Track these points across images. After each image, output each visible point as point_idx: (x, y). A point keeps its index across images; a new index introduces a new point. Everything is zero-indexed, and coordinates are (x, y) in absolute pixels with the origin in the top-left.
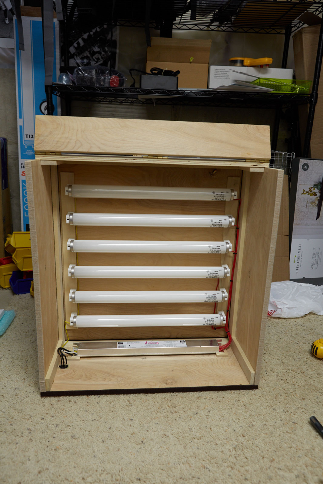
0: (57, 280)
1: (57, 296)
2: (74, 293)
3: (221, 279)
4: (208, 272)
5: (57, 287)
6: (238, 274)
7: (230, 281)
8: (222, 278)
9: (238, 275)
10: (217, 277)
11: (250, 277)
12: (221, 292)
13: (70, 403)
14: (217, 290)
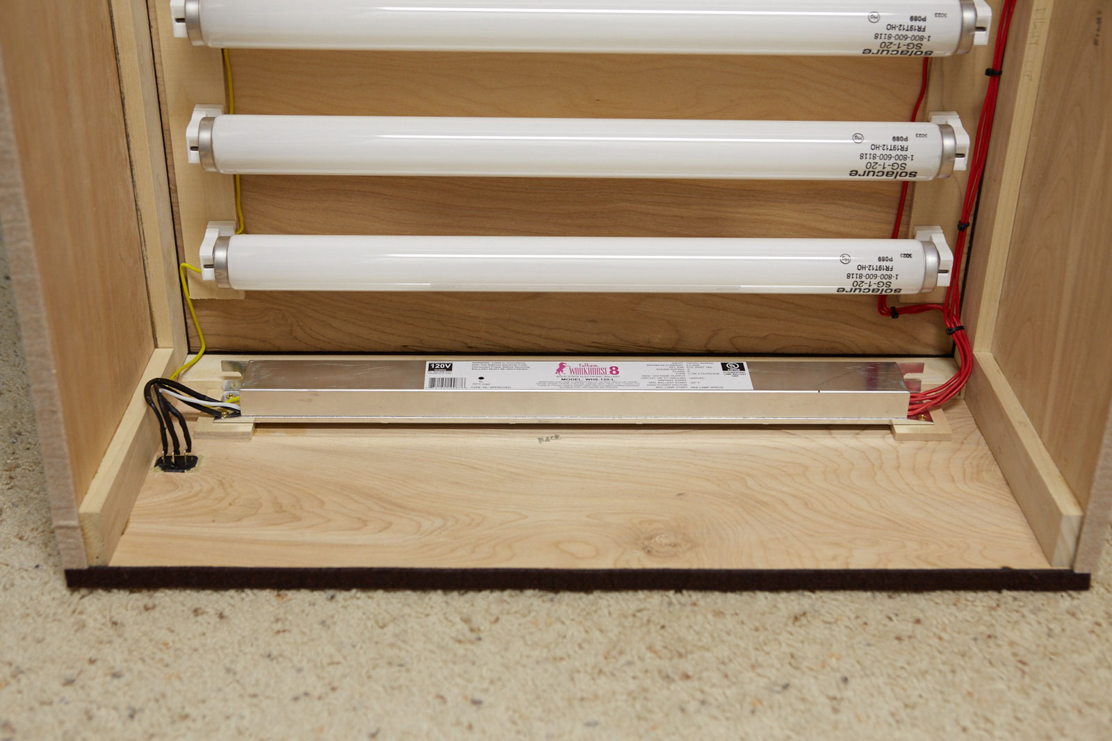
0: (121, 56)
1: (127, 136)
2: (208, 122)
3: (942, 59)
4: (874, 19)
5: (125, 91)
6: (1030, 35)
7: (988, 72)
8: (948, 54)
9: (1029, 40)
10: (919, 46)
11: (1096, 43)
12: (937, 129)
13: (200, 618)
14: (917, 119)
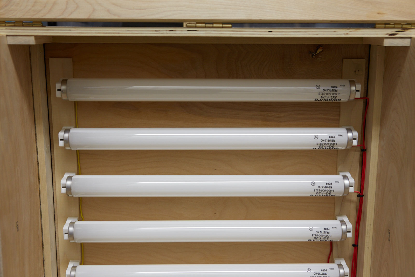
0: (44, 246)
1: (44, 274)
2: (74, 268)
3: (337, 242)
4: (311, 229)
5: (45, 258)
6: (366, 234)
7: (353, 245)
8: (339, 240)
9: (366, 235)
10: (328, 238)
11: (389, 240)
12: (337, 266)
14: (329, 262)
